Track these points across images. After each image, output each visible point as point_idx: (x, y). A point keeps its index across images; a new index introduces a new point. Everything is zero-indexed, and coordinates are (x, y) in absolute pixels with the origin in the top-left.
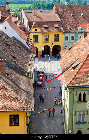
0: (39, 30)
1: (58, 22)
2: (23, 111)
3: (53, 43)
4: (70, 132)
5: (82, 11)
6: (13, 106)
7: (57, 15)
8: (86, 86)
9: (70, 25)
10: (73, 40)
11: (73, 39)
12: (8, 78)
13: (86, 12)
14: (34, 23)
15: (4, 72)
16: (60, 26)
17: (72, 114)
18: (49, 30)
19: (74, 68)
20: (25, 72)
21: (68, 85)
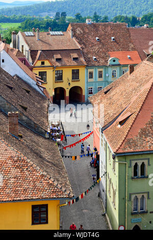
0: (47, 63)
1: (76, 51)
2: (54, 198)
3: (69, 84)
4: (122, 228)
5: (112, 32)
6: (38, 190)
7: (74, 39)
8: (145, 151)
9: (96, 55)
10: (102, 77)
11: (100, 76)
12: (23, 143)
13: (118, 34)
14: (39, 52)
15: (15, 133)
16: (80, 56)
17: (124, 199)
18: (63, 63)
19: (121, 123)
20: (43, 131)
21: (117, 150)
